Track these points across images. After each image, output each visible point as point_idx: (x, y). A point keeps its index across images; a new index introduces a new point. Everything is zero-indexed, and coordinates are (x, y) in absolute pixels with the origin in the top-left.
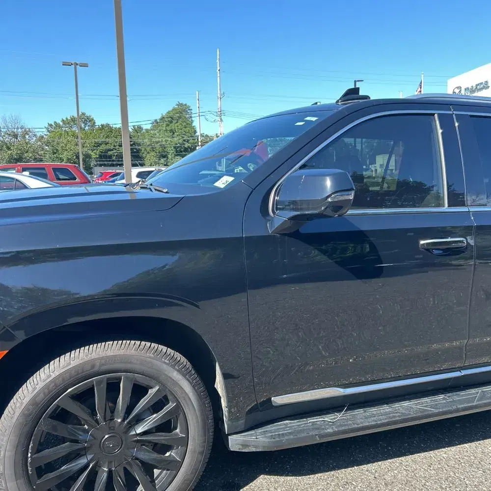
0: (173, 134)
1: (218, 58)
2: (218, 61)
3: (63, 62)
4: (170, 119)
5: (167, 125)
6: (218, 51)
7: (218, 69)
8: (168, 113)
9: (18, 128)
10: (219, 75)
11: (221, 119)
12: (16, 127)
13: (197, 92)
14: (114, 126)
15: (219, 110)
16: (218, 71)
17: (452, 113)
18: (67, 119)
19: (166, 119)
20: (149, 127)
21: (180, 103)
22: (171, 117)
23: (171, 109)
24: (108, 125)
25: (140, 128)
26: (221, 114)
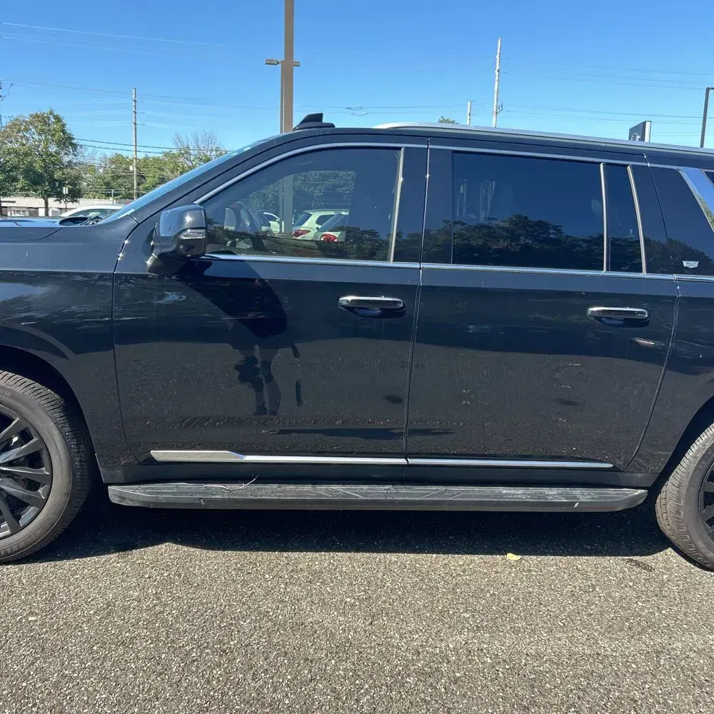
1: (499, 52)
2: (498, 57)
3: (267, 60)
6: (499, 41)
7: (498, 68)
9: (212, 151)
10: (497, 78)
12: (210, 148)
13: (469, 103)
16: (496, 72)
17: (427, 146)
21: (445, 118)
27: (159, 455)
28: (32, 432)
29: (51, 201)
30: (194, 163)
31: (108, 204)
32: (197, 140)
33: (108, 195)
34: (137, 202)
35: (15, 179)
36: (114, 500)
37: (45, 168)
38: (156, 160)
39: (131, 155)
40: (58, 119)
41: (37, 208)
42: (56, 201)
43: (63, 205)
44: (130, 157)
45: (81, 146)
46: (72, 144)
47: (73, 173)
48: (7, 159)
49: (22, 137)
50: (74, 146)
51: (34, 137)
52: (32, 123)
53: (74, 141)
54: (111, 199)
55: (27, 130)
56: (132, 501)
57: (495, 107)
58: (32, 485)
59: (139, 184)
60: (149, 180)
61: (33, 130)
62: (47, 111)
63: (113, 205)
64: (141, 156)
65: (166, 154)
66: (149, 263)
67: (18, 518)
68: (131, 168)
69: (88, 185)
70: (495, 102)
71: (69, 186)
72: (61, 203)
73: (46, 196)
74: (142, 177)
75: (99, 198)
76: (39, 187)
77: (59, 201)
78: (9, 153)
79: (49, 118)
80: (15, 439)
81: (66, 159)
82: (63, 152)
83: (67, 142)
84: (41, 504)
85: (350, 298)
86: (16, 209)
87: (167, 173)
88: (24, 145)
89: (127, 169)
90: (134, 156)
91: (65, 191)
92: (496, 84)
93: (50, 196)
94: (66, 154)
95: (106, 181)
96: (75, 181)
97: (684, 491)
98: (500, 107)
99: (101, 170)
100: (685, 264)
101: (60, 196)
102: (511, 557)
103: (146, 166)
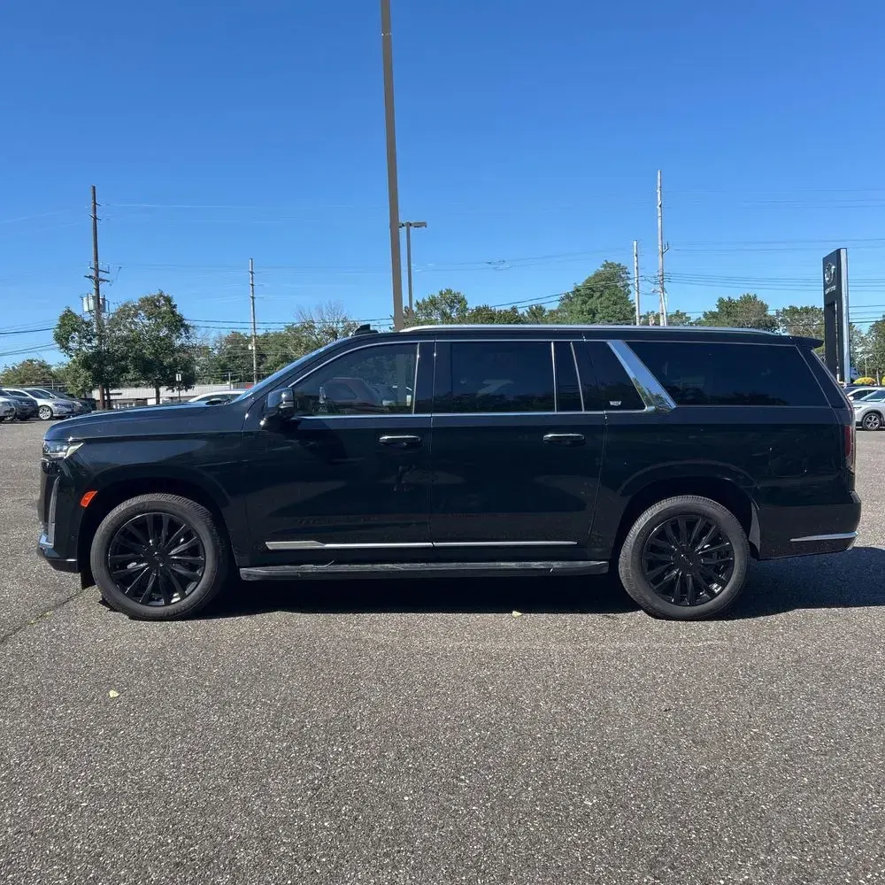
0: (594, 316)
1: (659, 185)
2: (658, 191)
4: (588, 292)
5: (584, 302)
6: (659, 173)
7: (660, 203)
8: (587, 281)
9: (338, 322)
10: (659, 214)
11: (663, 289)
12: (336, 320)
13: (635, 242)
14: (497, 309)
15: (660, 273)
16: (658, 207)
17: (434, 341)
18: (424, 301)
19: (582, 292)
20: (555, 306)
21: (609, 262)
22: (590, 289)
23: (592, 274)
24: (486, 308)
25: (540, 309)
26: (662, 280)
27: (271, 545)
28: (194, 533)
29: (163, 390)
30: (319, 337)
31: (225, 389)
32: (321, 311)
33: (225, 380)
34: (257, 385)
35: (125, 370)
36: (244, 577)
37: (156, 353)
38: (278, 336)
39: (249, 333)
40: (168, 300)
41: (146, 399)
42: (167, 389)
43: (176, 394)
44: (249, 335)
45: (193, 327)
46: (183, 325)
47: (185, 356)
48: (116, 348)
49: (131, 323)
50: (187, 328)
51: (143, 322)
52: (140, 308)
53: (186, 322)
54: (228, 383)
55: (136, 315)
56: (255, 576)
57: (660, 247)
58: (193, 567)
59: (259, 364)
60: (270, 359)
61: (143, 315)
62: (157, 293)
63: (230, 390)
64: (260, 333)
65: (289, 329)
66: (262, 423)
67: (185, 590)
68: (250, 348)
69: (202, 369)
70: (660, 241)
71: (182, 372)
72: (173, 391)
73: (157, 386)
74: (262, 356)
75: (214, 383)
76: (150, 375)
77: (172, 388)
78: (118, 342)
79: (159, 301)
80: (182, 540)
81: (178, 343)
82: (174, 336)
83: (178, 324)
84: (199, 579)
85: (386, 437)
86: (122, 402)
87: (290, 350)
88: (132, 331)
89: (245, 349)
90: (253, 334)
91: (178, 378)
92: (659, 221)
93: (161, 385)
94: (178, 337)
95: (222, 363)
96: (187, 367)
97: (629, 560)
98: (666, 247)
99: (216, 352)
100: (612, 403)
101: (171, 384)
102: (516, 614)
103: (266, 343)
